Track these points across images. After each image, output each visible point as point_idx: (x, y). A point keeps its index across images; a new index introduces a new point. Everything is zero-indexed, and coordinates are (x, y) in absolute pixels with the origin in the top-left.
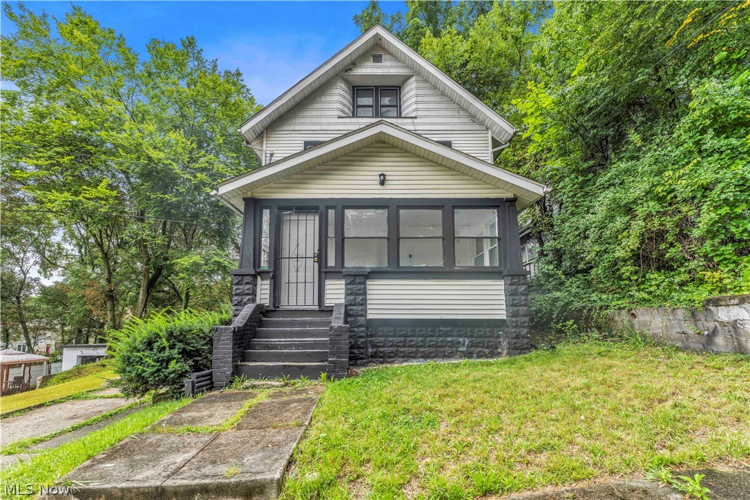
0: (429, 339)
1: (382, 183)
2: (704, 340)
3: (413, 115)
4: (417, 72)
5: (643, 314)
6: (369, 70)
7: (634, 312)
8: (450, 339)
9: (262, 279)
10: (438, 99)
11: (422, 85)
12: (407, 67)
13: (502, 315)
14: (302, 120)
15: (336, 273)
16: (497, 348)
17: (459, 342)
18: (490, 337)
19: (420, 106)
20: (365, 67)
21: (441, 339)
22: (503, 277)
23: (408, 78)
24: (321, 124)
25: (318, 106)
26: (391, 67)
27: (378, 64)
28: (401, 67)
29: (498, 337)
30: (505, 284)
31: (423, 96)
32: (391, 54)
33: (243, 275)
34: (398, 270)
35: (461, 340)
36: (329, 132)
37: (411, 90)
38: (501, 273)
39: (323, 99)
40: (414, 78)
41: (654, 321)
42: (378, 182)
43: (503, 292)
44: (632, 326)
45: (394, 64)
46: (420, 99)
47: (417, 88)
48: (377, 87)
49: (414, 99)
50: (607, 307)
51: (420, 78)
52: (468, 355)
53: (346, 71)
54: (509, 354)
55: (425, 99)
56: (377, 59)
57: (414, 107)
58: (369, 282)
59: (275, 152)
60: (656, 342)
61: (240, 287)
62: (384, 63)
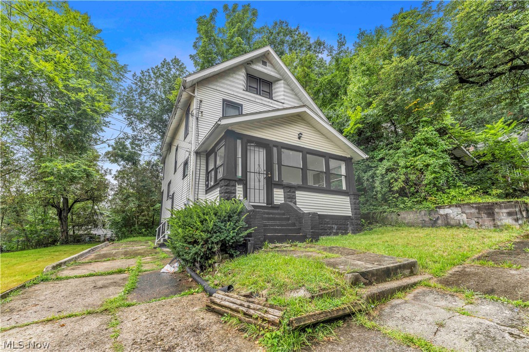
0: (321, 225)
1: (299, 138)
2: (432, 222)
3: (283, 101)
4: (284, 78)
5: (404, 214)
6: (259, 67)
7: (399, 213)
8: (329, 226)
9: (238, 184)
10: (293, 96)
11: (286, 86)
12: (279, 74)
13: (349, 213)
14: (221, 85)
15: (280, 185)
16: (347, 230)
17: (333, 228)
18: (344, 225)
19: (286, 98)
20: (258, 65)
21: (325, 225)
22: (349, 195)
23: (279, 80)
24: (233, 91)
25: (231, 79)
26: (271, 71)
27: (264, 66)
28: (276, 73)
29: (348, 225)
30: (350, 199)
31: (288, 93)
32: (272, 64)
33: (230, 180)
34: (306, 187)
35: (333, 226)
36: (238, 97)
37: (281, 87)
38: (348, 193)
39: (234, 76)
40: (282, 81)
41: (410, 217)
42: (297, 137)
43: (349, 203)
44: (397, 219)
45: (273, 70)
46: (286, 94)
47: (284, 87)
48: (260, 79)
49: (282, 93)
50: (385, 212)
51: (285, 82)
52: (336, 234)
53: (248, 64)
54: (352, 233)
55: (288, 94)
56: (264, 63)
57: (282, 97)
58: (297, 192)
59: (203, 100)
60: (411, 225)
61: (229, 187)
62: (268, 67)
